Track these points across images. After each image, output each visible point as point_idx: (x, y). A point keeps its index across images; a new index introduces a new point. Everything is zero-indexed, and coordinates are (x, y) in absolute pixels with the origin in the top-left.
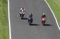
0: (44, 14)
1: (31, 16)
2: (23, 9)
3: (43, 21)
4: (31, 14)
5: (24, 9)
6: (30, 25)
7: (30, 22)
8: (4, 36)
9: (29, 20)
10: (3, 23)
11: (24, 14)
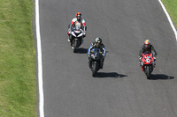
0: (147, 42)
1: (99, 47)
2: (79, 20)
3: (145, 65)
4: (100, 40)
5: (83, 22)
6: (94, 76)
7: (94, 66)
8: (21, 82)
9: (92, 61)
10: (21, 43)
11: (84, 36)
